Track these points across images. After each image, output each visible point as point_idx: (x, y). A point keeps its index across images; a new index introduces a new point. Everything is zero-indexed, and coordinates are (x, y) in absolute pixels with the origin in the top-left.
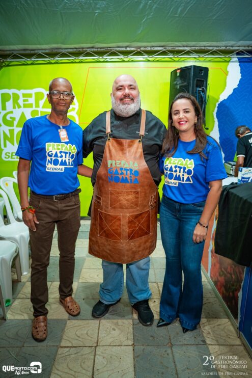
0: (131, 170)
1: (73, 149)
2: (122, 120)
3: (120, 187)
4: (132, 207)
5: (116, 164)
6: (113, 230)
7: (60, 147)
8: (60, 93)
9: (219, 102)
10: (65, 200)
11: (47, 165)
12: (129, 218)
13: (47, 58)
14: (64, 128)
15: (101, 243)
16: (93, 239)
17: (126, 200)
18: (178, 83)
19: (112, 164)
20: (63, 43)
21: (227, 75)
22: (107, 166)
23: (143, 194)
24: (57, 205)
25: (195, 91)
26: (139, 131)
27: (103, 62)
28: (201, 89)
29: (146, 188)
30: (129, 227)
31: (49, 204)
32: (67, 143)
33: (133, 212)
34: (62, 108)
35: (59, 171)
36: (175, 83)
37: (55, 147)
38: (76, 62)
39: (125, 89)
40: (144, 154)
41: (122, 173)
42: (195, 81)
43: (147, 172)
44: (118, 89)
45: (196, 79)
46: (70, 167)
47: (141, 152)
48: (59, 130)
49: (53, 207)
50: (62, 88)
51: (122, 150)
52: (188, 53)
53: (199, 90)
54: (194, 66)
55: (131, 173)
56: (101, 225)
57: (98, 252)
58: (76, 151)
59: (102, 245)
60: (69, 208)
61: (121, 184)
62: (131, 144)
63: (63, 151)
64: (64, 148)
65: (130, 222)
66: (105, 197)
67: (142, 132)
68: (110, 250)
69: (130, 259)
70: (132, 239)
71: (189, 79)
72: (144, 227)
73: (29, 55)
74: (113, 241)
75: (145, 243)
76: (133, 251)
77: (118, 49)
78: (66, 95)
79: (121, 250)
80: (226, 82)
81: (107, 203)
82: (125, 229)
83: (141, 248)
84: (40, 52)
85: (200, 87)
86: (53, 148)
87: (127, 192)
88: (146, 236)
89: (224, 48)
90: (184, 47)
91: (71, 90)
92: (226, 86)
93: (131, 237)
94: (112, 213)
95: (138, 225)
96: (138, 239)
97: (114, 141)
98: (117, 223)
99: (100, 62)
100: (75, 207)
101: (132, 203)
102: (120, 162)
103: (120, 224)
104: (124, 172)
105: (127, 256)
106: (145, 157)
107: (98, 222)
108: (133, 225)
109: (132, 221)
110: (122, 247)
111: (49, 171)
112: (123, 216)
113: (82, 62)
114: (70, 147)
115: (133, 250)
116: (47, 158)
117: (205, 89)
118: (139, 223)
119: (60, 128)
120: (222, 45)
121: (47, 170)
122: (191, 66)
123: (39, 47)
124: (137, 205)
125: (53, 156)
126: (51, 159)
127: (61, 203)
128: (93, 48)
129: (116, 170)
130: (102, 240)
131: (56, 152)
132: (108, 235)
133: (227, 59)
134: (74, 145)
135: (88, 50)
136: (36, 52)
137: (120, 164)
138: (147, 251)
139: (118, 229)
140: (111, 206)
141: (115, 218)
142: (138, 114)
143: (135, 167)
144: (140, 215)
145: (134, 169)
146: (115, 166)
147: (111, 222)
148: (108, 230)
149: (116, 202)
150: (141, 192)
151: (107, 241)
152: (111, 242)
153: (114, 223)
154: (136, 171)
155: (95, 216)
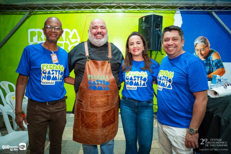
0: (104, 81)
1: (62, 68)
2: (96, 48)
3: (97, 93)
4: (104, 106)
5: (93, 77)
6: (92, 123)
7: (52, 67)
8: (52, 27)
10: (55, 105)
11: (42, 80)
12: (103, 113)
14: (55, 53)
15: (83, 133)
16: (76, 130)
17: (101, 102)
18: (144, 25)
19: (90, 78)
21: (174, 21)
22: (87, 79)
23: (111, 97)
24: (49, 109)
25: (154, 30)
26: (108, 55)
27: (96, 12)
28: (158, 29)
30: (103, 120)
31: (44, 108)
32: (57, 64)
33: (105, 109)
34: (53, 38)
35: (51, 84)
36: (142, 25)
37: (49, 67)
38: (78, 13)
39: (98, 28)
40: (112, 70)
41: (98, 84)
42: (155, 24)
43: (114, 82)
44: (93, 28)
45: (155, 23)
46: (59, 81)
47: (110, 69)
48: (51, 55)
49: (46, 110)
50: (54, 24)
51: (98, 68)
52: (150, 8)
53: (157, 30)
54: (154, 15)
55: (104, 83)
57: (80, 139)
58: (64, 69)
59: (83, 134)
60: (59, 110)
61: (98, 91)
62: (104, 64)
63: (54, 69)
64: (55, 68)
65: (104, 116)
66: (86, 100)
67: (110, 56)
68: (89, 137)
69: (104, 141)
70: (104, 127)
71: (151, 23)
72: (112, 118)
74: (92, 130)
75: (113, 128)
76: (105, 135)
77: (105, 5)
78: (57, 29)
79: (97, 135)
81: (88, 104)
82: (100, 121)
83: (110, 133)
85: (158, 28)
86: (47, 67)
87: (102, 96)
88: (113, 124)
89: (171, 5)
91: (61, 26)
93: (104, 126)
94: (91, 111)
95: (108, 117)
97: (92, 62)
98: (95, 118)
99: (94, 12)
100: (63, 109)
101: (105, 103)
102: (96, 76)
103: (97, 118)
104: (99, 83)
106: (112, 72)
107: (80, 118)
108: (105, 118)
110: (98, 134)
111: (44, 84)
112: (99, 113)
113: (83, 12)
114: (60, 67)
115: (105, 134)
116: (42, 75)
117: (161, 29)
118: (109, 116)
119: (52, 53)
120: (170, 3)
121: (42, 84)
122: (152, 15)
124: (108, 105)
125: (47, 73)
126: (45, 76)
127: (52, 107)
129: (94, 81)
130: (83, 130)
131: (49, 71)
132: (88, 126)
134: (62, 65)
137: (96, 77)
139: (95, 122)
140: (90, 107)
141: (94, 114)
142: (106, 45)
143: (107, 79)
144: (110, 110)
145: (106, 81)
146: (93, 79)
147: (90, 117)
148: (88, 123)
149: (94, 103)
150: (110, 96)
151: (87, 130)
152: (90, 131)
153: (93, 118)
154: (107, 82)
155: (78, 114)
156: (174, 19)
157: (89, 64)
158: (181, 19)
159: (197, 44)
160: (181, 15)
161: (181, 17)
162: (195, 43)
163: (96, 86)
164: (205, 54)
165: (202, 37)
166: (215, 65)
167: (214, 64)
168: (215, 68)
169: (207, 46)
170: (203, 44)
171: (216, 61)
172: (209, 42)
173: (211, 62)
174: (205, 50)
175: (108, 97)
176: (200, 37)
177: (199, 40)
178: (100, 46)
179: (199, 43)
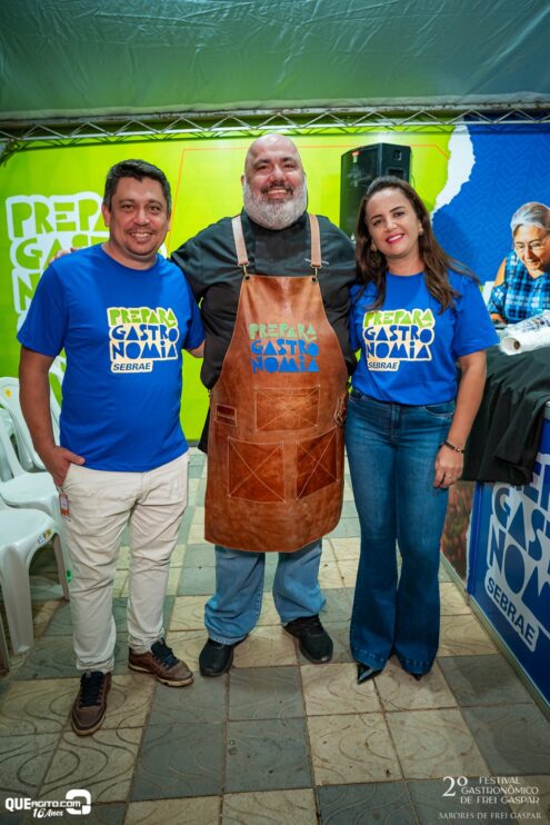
0: (302, 342)
3: (279, 382)
4: (304, 425)
5: (266, 331)
6: (264, 480)
9: (435, 211)
12: (299, 449)
13: (101, 132)
15: (236, 513)
17: (292, 410)
18: (355, 177)
19: (258, 333)
20: (133, 103)
21: (448, 159)
22: (248, 337)
23: (326, 394)
26: (309, 257)
27: (211, 138)
30: (300, 470)
33: (306, 436)
36: (350, 176)
38: (157, 140)
39: (273, 167)
41: (283, 351)
42: (387, 172)
43: (333, 346)
44: (258, 168)
45: (388, 169)
47: (319, 304)
51: (279, 300)
52: (373, 118)
55: (302, 349)
56: (234, 471)
59: (239, 517)
61: (282, 374)
62: (298, 286)
65: (302, 458)
66: (245, 408)
67: (316, 259)
68: (257, 526)
69: (302, 540)
70: (305, 494)
72: (325, 467)
73: (66, 128)
74: (266, 505)
75: (328, 500)
76: (307, 521)
77: (239, 113)
79: (282, 521)
80: (447, 173)
81: (251, 421)
82: (291, 474)
83: (321, 513)
84: (88, 122)
87: (295, 392)
88: (329, 486)
89: (440, 107)
90: (364, 106)
92: (447, 178)
93: (303, 490)
94: (262, 439)
95: (315, 463)
96: (316, 493)
97: (259, 282)
98: (274, 463)
99: (205, 138)
101: (305, 415)
102: (276, 326)
103: (281, 465)
104: (287, 347)
105: (296, 534)
106: (328, 315)
107: (226, 466)
108: (306, 464)
109: (305, 455)
110: (286, 516)
112: (287, 447)
113: (170, 140)
115: (307, 518)
118: (317, 459)
120: (436, 102)
122: (378, 145)
123: (86, 111)
124: (314, 420)
128: (190, 111)
129: (270, 343)
130: (238, 506)
132: (253, 491)
133: (448, 129)
135: (182, 117)
136: (80, 121)
137: (277, 330)
138: (333, 519)
139: (276, 476)
140: (258, 427)
141: (270, 452)
142: (301, 223)
143: (310, 336)
144: (319, 440)
145: (308, 341)
146: (266, 335)
147: (260, 462)
148: (253, 479)
149: (270, 415)
150: (323, 391)
151: (251, 505)
152: (261, 507)
153: (267, 463)
154: (311, 346)
155: (219, 454)
156: (450, 152)
157: (252, 291)
158: (472, 150)
159: (519, 226)
160: (471, 139)
162: (514, 223)
163: (275, 360)
165: (536, 203)
169: (549, 232)
175: (316, 393)
176: (528, 204)
177: (524, 213)
178: (282, 228)
179: (524, 225)
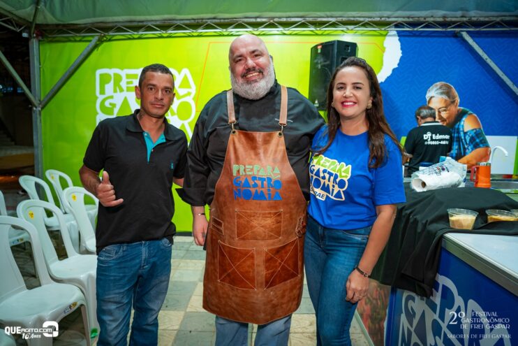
0: (269, 179)
3: (252, 207)
4: (271, 237)
5: (245, 170)
6: (241, 273)
12: (267, 254)
15: (223, 293)
16: (210, 286)
17: (262, 227)
18: (319, 62)
19: (238, 171)
21: (384, 52)
22: (232, 174)
23: (287, 216)
26: (279, 118)
29: (292, 206)
30: (267, 268)
33: (272, 245)
40: (288, 154)
41: (256, 185)
43: (293, 182)
44: (236, 61)
45: (340, 57)
47: (284, 151)
51: (254, 148)
52: (334, 25)
54: (338, 41)
55: (269, 184)
56: (222, 265)
59: (225, 296)
61: (255, 201)
62: (268, 138)
65: (269, 260)
66: (229, 223)
67: (283, 119)
68: (237, 304)
70: (271, 286)
71: (333, 57)
74: (243, 291)
75: (291, 290)
76: (274, 304)
79: (254, 303)
80: (382, 61)
81: (233, 231)
82: (261, 271)
83: (285, 299)
87: (263, 214)
88: (292, 280)
89: (378, 19)
90: (328, 17)
93: (270, 282)
94: (239, 245)
96: (281, 284)
98: (248, 263)
101: (272, 231)
102: (251, 167)
103: (253, 264)
104: (259, 183)
105: (264, 312)
106: (290, 159)
107: (217, 261)
108: (272, 265)
109: (272, 258)
110: (257, 299)
115: (274, 302)
118: (282, 261)
120: (376, 15)
122: (334, 41)
124: (279, 234)
129: (246, 180)
130: (225, 288)
132: (234, 280)
133: (384, 33)
137: (252, 170)
138: (295, 303)
139: (250, 272)
140: (238, 236)
141: (246, 255)
143: (276, 174)
144: (284, 247)
145: (274, 178)
146: (244, 174)
147: (239, 261)
148: (234, 272)
149: (246, 229)
150: (284, 213)
151: (233, 289)
152: (239, 291)
153: (244, 262)
154: (277, 181)
155: (213, 251)
156: (385, 48)
157: (236, 141)
158: (400, 47)
159: (431, 97)
160: (399, 40)
161: (399, 44)
162: (428, 95)
163: (250, 191)
164: (448, 118)
165: (443, 83)
166: (470, 140)
167: (468, 139)
168: (470, 148)
169: (453, 102)
170: (445, 97)
171: (473, 134)
172: (456, 94)
173: (462, 134)
174: (449, 110)
175: (280, 215)
176: (438, 83)
177: (435, 89)
178: (258, 98)
179: (435, 97)
